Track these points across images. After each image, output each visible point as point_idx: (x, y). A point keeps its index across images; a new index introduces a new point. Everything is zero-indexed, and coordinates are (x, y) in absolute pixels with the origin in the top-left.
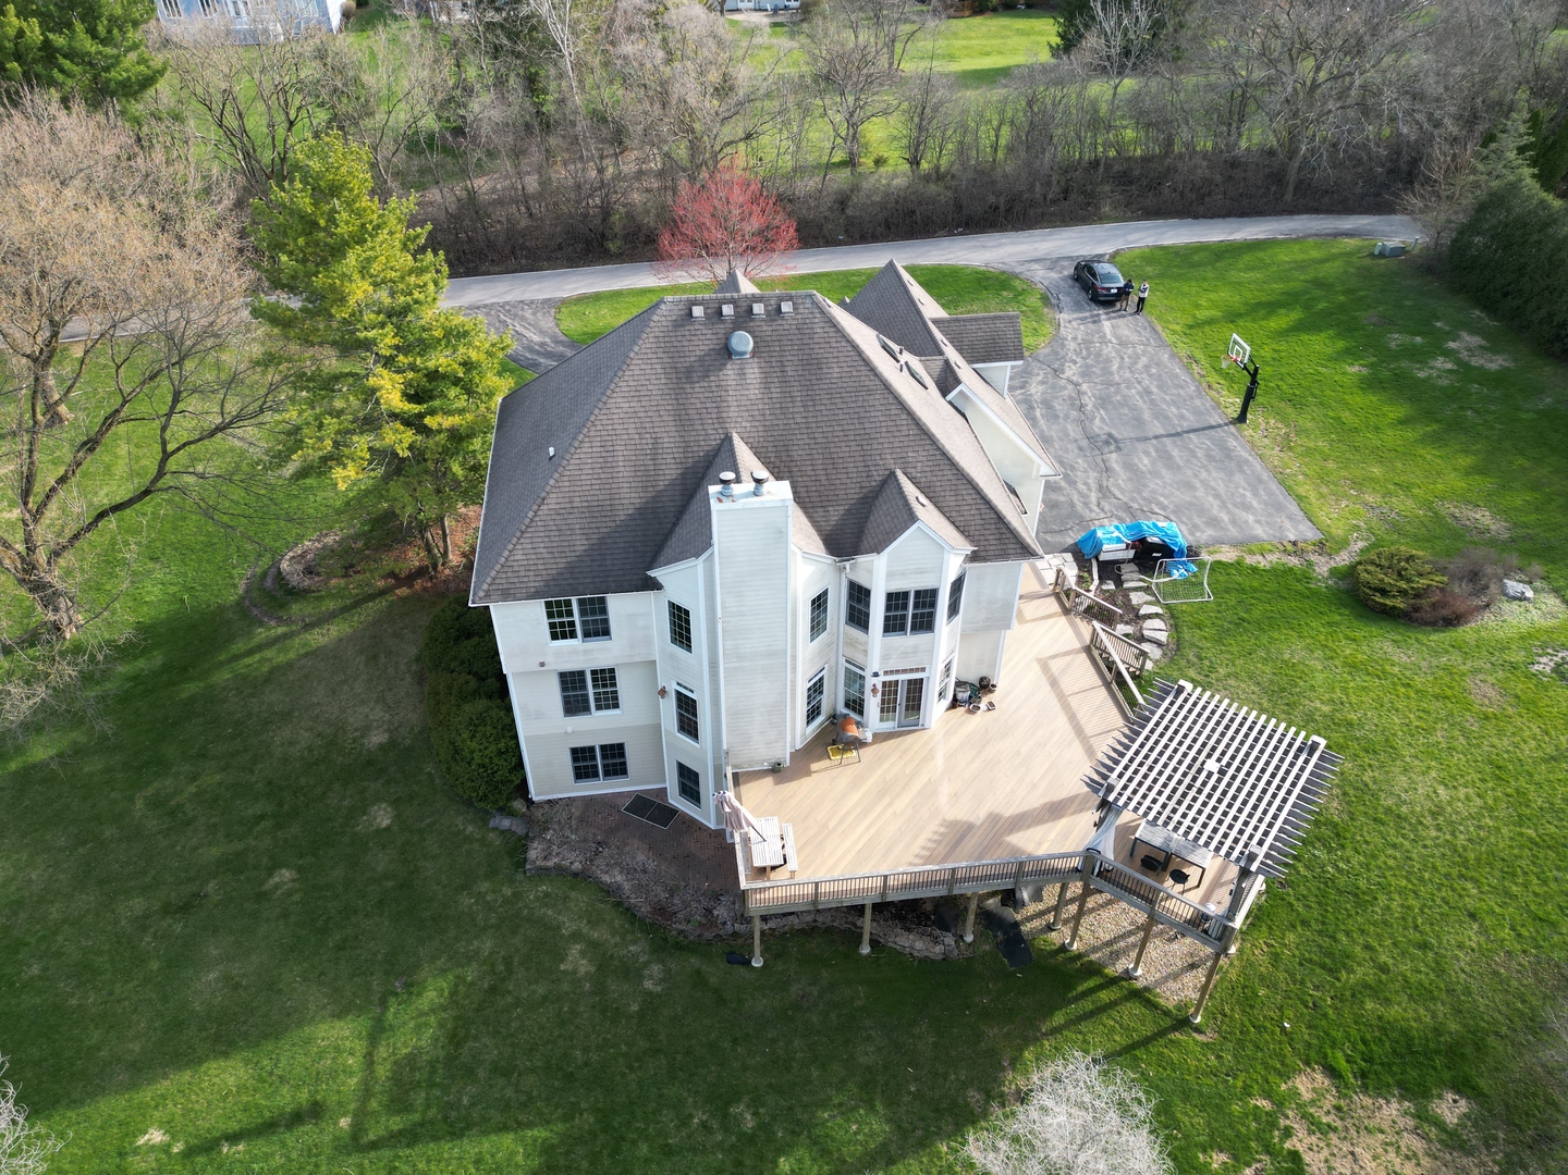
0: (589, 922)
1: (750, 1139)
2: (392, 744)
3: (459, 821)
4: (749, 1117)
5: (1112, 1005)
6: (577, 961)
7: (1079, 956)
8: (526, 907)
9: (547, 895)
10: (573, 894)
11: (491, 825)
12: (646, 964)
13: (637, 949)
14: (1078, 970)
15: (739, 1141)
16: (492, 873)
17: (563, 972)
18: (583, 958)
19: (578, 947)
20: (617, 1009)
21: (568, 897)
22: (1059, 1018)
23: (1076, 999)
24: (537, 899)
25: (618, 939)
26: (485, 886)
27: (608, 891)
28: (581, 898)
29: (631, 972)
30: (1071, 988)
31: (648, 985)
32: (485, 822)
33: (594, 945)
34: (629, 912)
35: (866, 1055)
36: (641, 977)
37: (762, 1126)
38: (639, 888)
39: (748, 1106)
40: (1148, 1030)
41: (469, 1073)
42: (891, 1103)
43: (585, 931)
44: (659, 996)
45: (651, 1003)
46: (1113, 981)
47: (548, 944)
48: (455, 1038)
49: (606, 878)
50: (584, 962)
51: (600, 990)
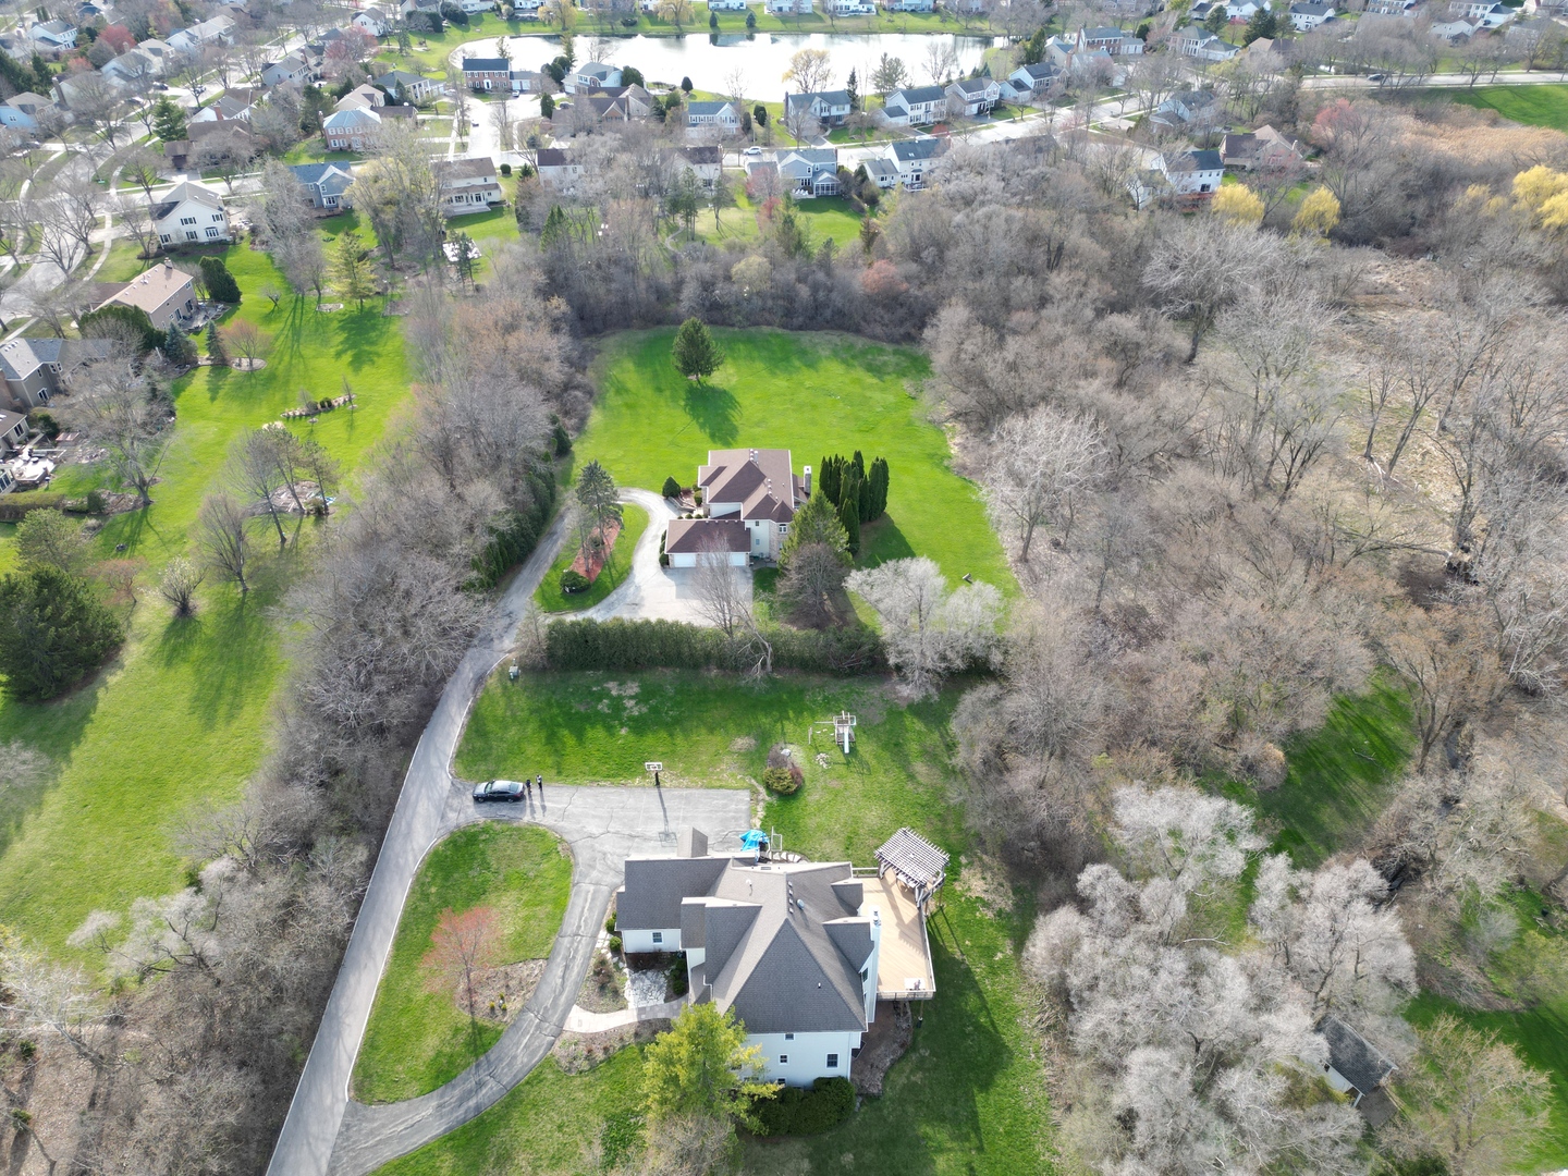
0: (903, 1073)
1: (975, 1029)
2: (810, 1157)
4: (969, 1029)
6: (917, 1078)
8: (895, 1096)
9: (892, 1087)
10: (892, 1078)
11: (857, 1109)
12: (920, 1054)
13: (914, 1057)
15: (976, 1032)
16: (880, 1109)
17: (921, 1083)
18: (916, 1075)
19: (912, 1077)
20: (935, 1065)
21: (893, 1080)
24: (893, 1092)
25: (910, 1063)
26: (885, 1112)
27: (892, 1065)
28: (893, 1076)
29: (922, 1059)
31: (927, 1054)
32: (856, 1112)
33: (912, 1072)
34: (902, 1058)
36: (924, 1057)
37: (972, 1025)
38: (894, 1052)
39: (966, 1028)
40: (943, 918)
41: (956, 1113)
42: (968, 989)
43: (906, 1074)
44: (931, 1051)
45: (933, 1053)
47: (911, 1088)
48: (942, 1119)
50: (918, 1075)
51: (928, 1070)
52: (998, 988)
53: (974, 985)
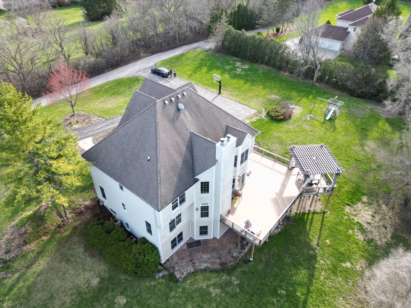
0: (208, 280)
1: (287, 295)
3: (147, 283)
4: (282, 291)
5: (312, 218)
7: (300, 213)
8: (189, 290)
9: (191, 283)
10: (197, 277)
11: (157, 278)
12: (230, 279)
13: (225, 277)
14: (302, 216)
15: (286, 297)
16: (171, 289)
17: (214, 297)
18: (215, 289)
19: (211, 288)
20: (235, 294)
21: (196, 279)
22: (308, 227)
23: (307, 221)
24: (189, 285)
25: (218, 279)
26: (173, 294)
27: (205, 270)
28: (200, 277)
29: (229, 283)
30: (304, 220)
31: (235, 283)
32: (155, 279)
33: (214, 285)
34: (215, 271)
35: (288, 260)
36: (232, 283)
37: (287, 291)
38: (213, 263)
39: (280, 289)
40: (321, 218)
42: (301, 266)
43: (209, 283)
44: (240, 283)
45: (240, 286)
46: (309, 213)
47: (204, 294)
49: (202, 267)
50: (216, 290)
51: (227, 293)
52: (329, 283)
53: (311, 269)
